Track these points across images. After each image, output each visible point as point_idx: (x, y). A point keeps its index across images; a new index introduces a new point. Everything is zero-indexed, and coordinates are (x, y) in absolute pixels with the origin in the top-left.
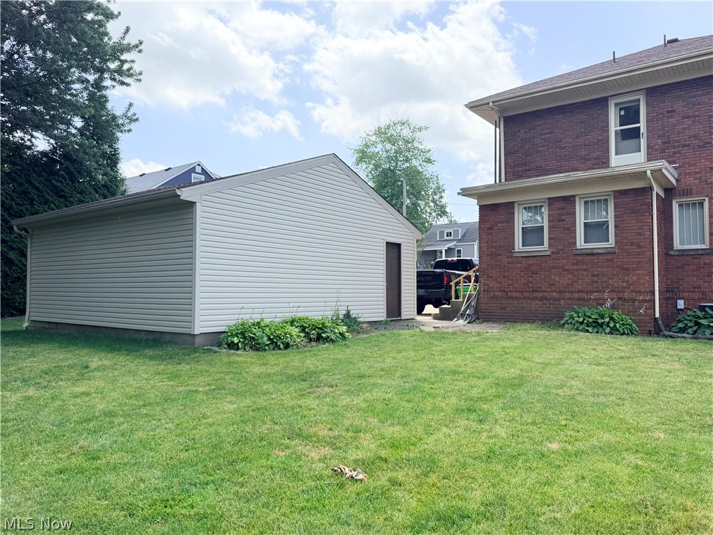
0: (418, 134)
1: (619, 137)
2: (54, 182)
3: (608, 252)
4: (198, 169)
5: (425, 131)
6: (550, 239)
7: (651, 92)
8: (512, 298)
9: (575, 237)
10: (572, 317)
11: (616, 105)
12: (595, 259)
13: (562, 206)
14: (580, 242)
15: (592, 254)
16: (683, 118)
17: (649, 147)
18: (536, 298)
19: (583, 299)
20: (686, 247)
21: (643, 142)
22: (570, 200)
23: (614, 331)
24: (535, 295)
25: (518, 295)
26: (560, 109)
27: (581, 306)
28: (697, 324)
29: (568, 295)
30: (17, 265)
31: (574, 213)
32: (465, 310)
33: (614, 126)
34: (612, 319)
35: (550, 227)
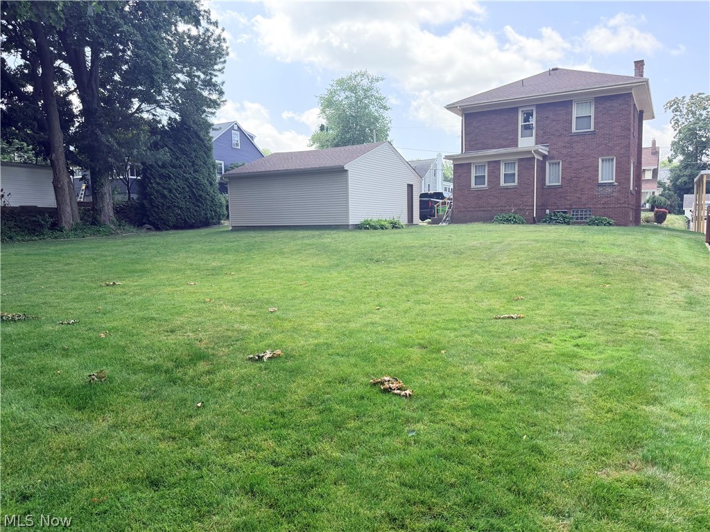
0: (376, 85)
1: (523, 128)
2: (180, 145)
3: (515, 188)
4: (236, 128)
5: (381, 82)
6: (488, 181)
7: (538, 106)
8: (469, 211)
9: (500, 181)
10: (497, 218)
11: (522, 111)
12: (508, 191)
13: (494, 165)
14: (502, 183)
15: (507, 188)
16: (553, 121)
17: (537, 135)
18: (480, 211)
19: (503, 210)
20: (551, 184)
21: (534, 131)
22: (498, 163)
23: (515, 222)
24: (481, 209)
25: (472, 209)
26: (495, 112)
27: (501, 213)
28: (551, 219)
29: (496, 209)
30: (168, 199)
31: (500, 169)
32: (446, 218)
33: (521, 123)
34: (514, 217)
35: (488, 176)
